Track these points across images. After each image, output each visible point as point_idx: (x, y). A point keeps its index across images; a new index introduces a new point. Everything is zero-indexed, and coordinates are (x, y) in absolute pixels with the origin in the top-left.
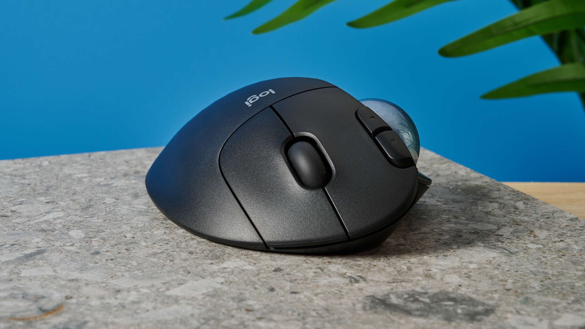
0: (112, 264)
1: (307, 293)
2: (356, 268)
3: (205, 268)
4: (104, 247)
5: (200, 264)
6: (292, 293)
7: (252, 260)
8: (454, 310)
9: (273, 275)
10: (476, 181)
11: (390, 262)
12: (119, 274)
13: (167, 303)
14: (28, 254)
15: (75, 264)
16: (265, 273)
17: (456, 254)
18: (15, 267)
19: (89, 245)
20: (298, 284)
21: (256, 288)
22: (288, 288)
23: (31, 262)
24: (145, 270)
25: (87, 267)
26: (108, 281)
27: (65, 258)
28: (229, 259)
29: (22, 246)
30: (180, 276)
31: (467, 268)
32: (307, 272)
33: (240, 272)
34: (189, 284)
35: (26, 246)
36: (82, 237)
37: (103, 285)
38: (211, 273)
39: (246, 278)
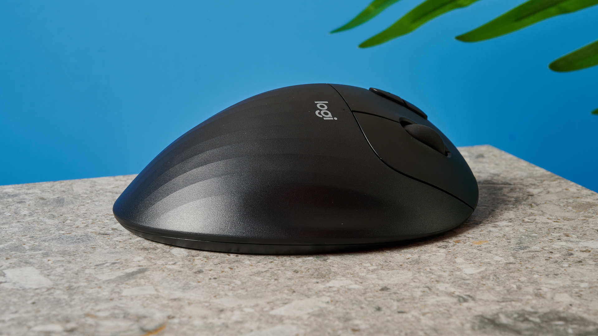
0: (215, 283)
1: (415, 313)
2: (465, 287)
3: (311, 287)
4: (208, 266)
5: (305, 283)
6: (399, 312)
7: (358, 279)
8: (565, 329)
9: (379, 294)
10: (587, 198)
11: (499, 281)
12: (222, 293)
13: (272, 323)
14: (129, 273)
15: (177, 283)
16: (371, 292)
17: (566, 273)
18: (116, 286)
19: (192, 264)
20: (406, 303)
21: (362, 308)
22: (395, 308)
23: (132, 281)
24: (249, 289)
25: (190, 286)
26: (211, 301)
27: (167, 277)
28: (335, 278)
29: (123, 265)
30: (285, 296)
31: (578, 287)
32: (414, 291)
33: (346, 292)
34: (293, 304)
35: (127, 264)
36: (185, 256)
37: (207, 304)
38: (316, 293)
39: (352, 297)
